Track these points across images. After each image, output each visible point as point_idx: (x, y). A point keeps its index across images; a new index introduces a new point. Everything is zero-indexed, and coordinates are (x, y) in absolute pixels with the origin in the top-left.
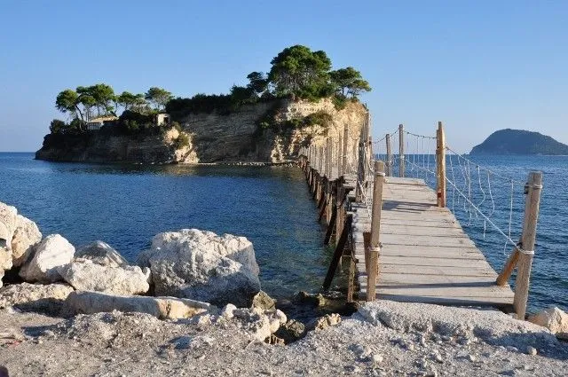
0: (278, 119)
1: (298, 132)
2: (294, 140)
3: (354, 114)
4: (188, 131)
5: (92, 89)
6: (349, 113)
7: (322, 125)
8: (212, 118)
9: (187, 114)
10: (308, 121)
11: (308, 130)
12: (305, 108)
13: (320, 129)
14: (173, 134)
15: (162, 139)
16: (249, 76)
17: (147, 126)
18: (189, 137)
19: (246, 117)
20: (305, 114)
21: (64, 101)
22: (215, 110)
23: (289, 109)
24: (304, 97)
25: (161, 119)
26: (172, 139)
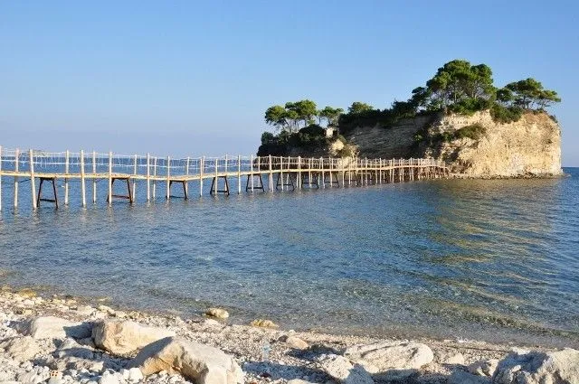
0: (432, 133)
1: (447, 144)
2: (443, 152)
3: (534, 127)
4: (353, 144)
5: (297, 104)
6: (529, 124)
7: (472, 138)
8: (375, 131)
9: (353, 128)
10: (458, 134)
11: (457, 142)
12: (458, 122)
13: (470, 142)
14: (338, 145)
15: (328, 150)
16: (414, 91)
17: (317, 138)
18: (353, 149)
19: (407, 130)
20: (458, 127)
21: (272, 115)
22: (378, 124)
23: (442, 122)
24: (457, 111)
25: (330, 132)
26: (337, 150)
